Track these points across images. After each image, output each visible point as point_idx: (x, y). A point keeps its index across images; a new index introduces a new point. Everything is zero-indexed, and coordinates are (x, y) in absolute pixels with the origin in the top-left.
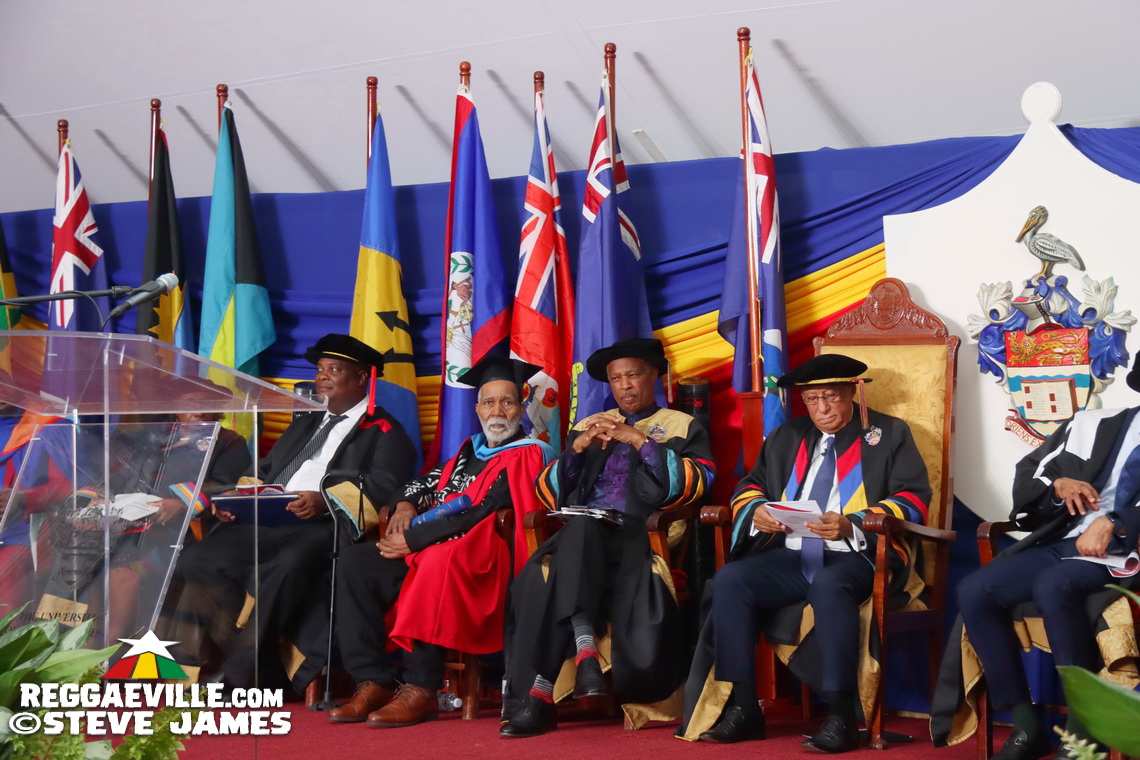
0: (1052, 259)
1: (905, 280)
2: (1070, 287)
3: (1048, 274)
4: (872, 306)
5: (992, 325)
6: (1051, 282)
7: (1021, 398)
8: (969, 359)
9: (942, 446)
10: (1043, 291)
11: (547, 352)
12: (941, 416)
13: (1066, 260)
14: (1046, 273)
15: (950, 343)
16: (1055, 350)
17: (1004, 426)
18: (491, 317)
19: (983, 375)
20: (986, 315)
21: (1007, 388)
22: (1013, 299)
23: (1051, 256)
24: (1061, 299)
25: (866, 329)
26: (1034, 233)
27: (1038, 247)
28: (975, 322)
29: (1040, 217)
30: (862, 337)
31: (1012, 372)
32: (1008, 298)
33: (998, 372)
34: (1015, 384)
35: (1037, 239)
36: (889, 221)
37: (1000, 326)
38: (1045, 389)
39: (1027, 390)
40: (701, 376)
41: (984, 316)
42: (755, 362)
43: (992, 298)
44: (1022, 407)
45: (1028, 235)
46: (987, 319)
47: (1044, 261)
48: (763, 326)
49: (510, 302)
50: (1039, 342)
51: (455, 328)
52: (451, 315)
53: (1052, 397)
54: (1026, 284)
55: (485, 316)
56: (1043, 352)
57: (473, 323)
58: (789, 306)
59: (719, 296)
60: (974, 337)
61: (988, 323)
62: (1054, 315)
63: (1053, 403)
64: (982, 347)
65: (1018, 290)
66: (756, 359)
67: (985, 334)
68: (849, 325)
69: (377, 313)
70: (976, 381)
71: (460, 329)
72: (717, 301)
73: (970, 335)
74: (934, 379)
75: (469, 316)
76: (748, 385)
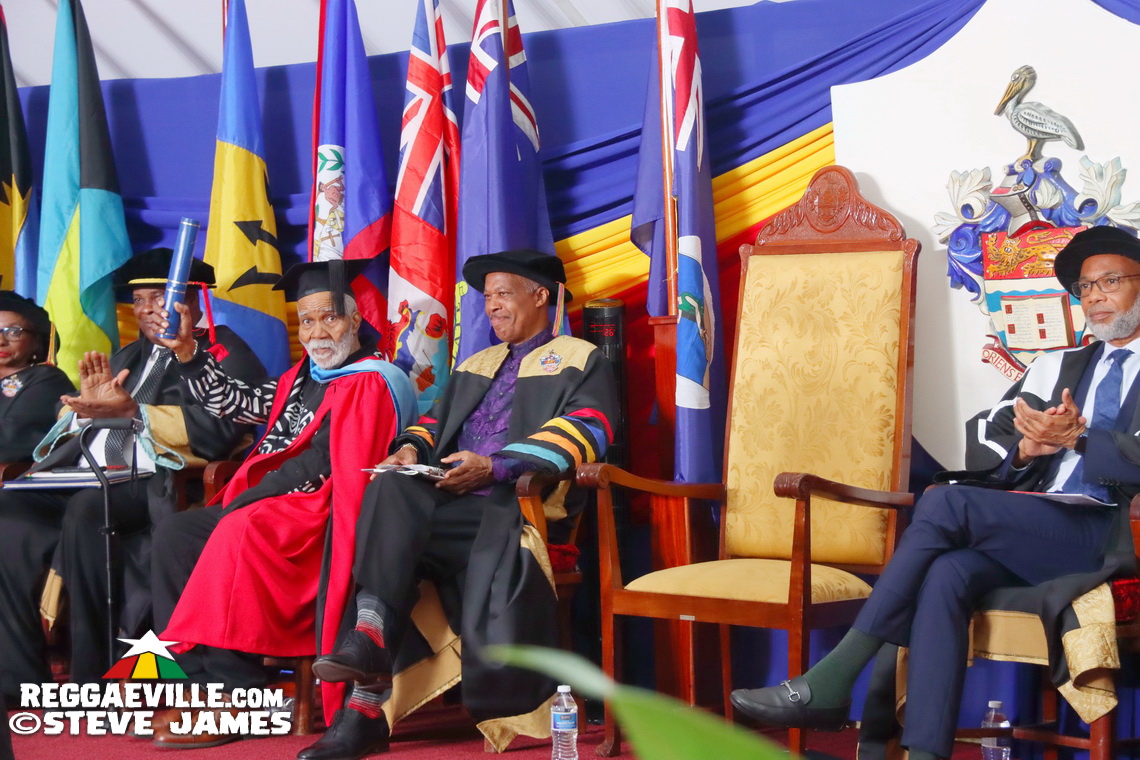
0: (1041, 136)
1: (854, 168)
2: (1063, 173)
3: (1035, 155)
4: (812, 202)
5: (965, 225)
6: (1039, 167)
7: (1001, 320)
8: (933, 271)
9: (895, 383)
10: (1028, 179)
11: (432, 270)
12: (895, 343)
13: (1059, 137)
14: (1033, 155)
15: (907, 248)
16: (1045, 257)
17: (981, 357)
18: (365, 226)
19: (954, 290)
20: (957, 212)
21: (984, 307)
22: (991, 191)
23: (1039, 132)
24: (1051, 189)
25: (803, 233)
26: (1018, 102)
27: (1022, 120)
28: (943, 222)
30: (800, 243)
31: (990, 286)
32: (985, 189)
33: (973, 287)
34: (994, 302)
35: (1021, 110)
36: (838, 93)
37: (975, 226)
38: (1032, 307)
39: (1009, 309)
40: (615, 297)
41: (955, 214)
42: (671, 278)
43: (965, 190)
44: (1003, 332)
45: (1011, 104)
46: (958, 217)
47: (1030, 138)
48: (678, 234)
49: (389, 206)
50: (1025, 245)
51: (323, 239)
52: (318, 223)
53: (1040, 318)
54: (1007, 170)
55: (358, 225)
56: (1030, 259)
57: (344, 235)
58: (718, 207)
59: (631, 198)
60: (944, 242)
61: (960, 223)
62: (1043, 211)
63: (1042, 326)
64: (953, 254)
65: (999, 179)
66: (672, 273)
67: (957, 236)
68: (784, 227)
69: (236, 223)
70: (945, 300)
71: (329, 241)
72: (630, 203)
73: (937, 238)
74: (886, 296)
75: (340, 224)
76: (665, 310)
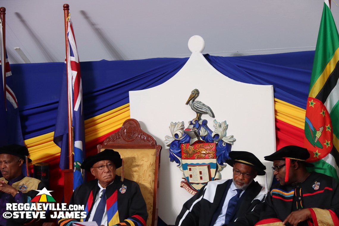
0: (201, 112)
1: (138, 120)
2: (208, 125)
3: (199, 118)
4: (124, 131)
5: (176, 140)
6: (200, 122)
7: (187, 173)
8: (165, 155)
9: (153, 194)
10: (197, 126)
12: (153, 181)
13: (207, 113)
14: (198, 118)
15: (157, 148)
16: (202, 152)
17: (180, 185)
19: (171, 163)
20: (173, 136)
21: (181, 169)
22: (184, 129)
23: (200, 111)
24: (204, 130)
25: (121, 141)
26: (194, 101)
27: (195, 107)
28: (168, 139)
29: (195, 94)
30: (119, 145)
31: (184, 161)
32: (182, 129)
33: (178, 161)
34: (185, 167)
35: (195, 103)
36: (132, 94)
37: (179, 141)
38: (198, 169)
39: (190, 170)
40: (45, 162)
41: (171, 136)
42: (71, 155)
43: (176, 129)
44: (188, 177)
45: (191, 101)
46: (173, 138)
47: (197, 113)
48: (74, 140)
50: (195, 148)
53: (201, 173)
54: (190, 123)
56: (197, 153)
58: (86, 130)
59: (54, 125)
60: (168, 146)
61: (174, 140)
62: (202, 137)
63: (201, 175)
64: (171, 150)
65: (186, 126)
67: (172, 145)
68: (113, 139)
70: (169, 165)
72: (53, 128)
73: (166, 145)
74: (150, 164)
76: (67, 166)
